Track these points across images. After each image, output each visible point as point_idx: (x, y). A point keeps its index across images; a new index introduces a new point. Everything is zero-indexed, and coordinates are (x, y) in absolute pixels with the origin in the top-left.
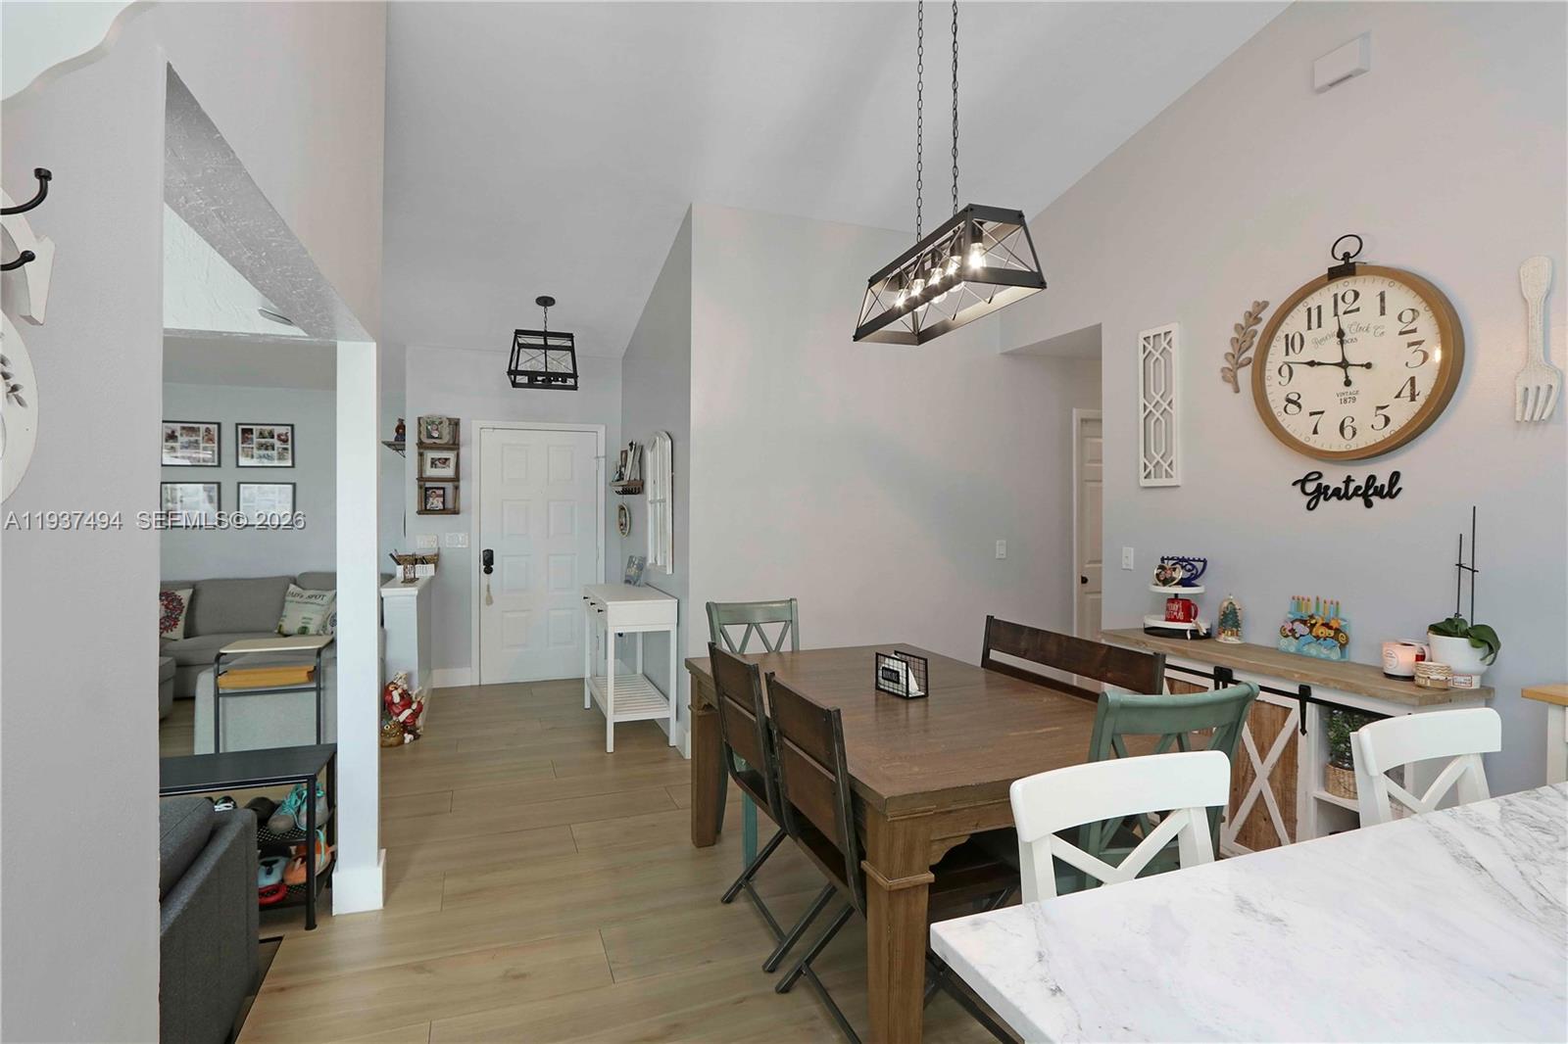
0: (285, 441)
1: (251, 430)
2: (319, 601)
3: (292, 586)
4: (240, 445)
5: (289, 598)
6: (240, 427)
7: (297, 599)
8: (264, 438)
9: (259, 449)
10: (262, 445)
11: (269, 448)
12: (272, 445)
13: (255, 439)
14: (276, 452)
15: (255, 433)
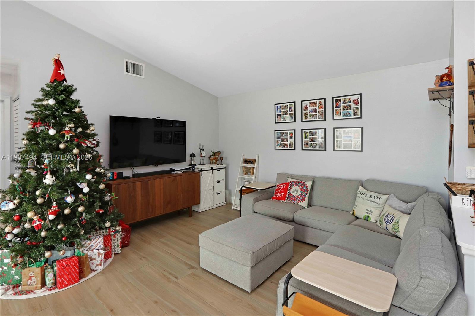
0: (357, 103)
1: (340, 100)
2: (377, 201)
3: (360, 188)
4: (335, 109)
5: (359, 195)
6: (335, 99)
7: (363, 196)
8: (346, 103)
9: (344, 110)
10: (345, 107)
11: (349, 108)
12: (350, 106)
13: (342, 104)
14: (352, 110)
15: (342, 101)
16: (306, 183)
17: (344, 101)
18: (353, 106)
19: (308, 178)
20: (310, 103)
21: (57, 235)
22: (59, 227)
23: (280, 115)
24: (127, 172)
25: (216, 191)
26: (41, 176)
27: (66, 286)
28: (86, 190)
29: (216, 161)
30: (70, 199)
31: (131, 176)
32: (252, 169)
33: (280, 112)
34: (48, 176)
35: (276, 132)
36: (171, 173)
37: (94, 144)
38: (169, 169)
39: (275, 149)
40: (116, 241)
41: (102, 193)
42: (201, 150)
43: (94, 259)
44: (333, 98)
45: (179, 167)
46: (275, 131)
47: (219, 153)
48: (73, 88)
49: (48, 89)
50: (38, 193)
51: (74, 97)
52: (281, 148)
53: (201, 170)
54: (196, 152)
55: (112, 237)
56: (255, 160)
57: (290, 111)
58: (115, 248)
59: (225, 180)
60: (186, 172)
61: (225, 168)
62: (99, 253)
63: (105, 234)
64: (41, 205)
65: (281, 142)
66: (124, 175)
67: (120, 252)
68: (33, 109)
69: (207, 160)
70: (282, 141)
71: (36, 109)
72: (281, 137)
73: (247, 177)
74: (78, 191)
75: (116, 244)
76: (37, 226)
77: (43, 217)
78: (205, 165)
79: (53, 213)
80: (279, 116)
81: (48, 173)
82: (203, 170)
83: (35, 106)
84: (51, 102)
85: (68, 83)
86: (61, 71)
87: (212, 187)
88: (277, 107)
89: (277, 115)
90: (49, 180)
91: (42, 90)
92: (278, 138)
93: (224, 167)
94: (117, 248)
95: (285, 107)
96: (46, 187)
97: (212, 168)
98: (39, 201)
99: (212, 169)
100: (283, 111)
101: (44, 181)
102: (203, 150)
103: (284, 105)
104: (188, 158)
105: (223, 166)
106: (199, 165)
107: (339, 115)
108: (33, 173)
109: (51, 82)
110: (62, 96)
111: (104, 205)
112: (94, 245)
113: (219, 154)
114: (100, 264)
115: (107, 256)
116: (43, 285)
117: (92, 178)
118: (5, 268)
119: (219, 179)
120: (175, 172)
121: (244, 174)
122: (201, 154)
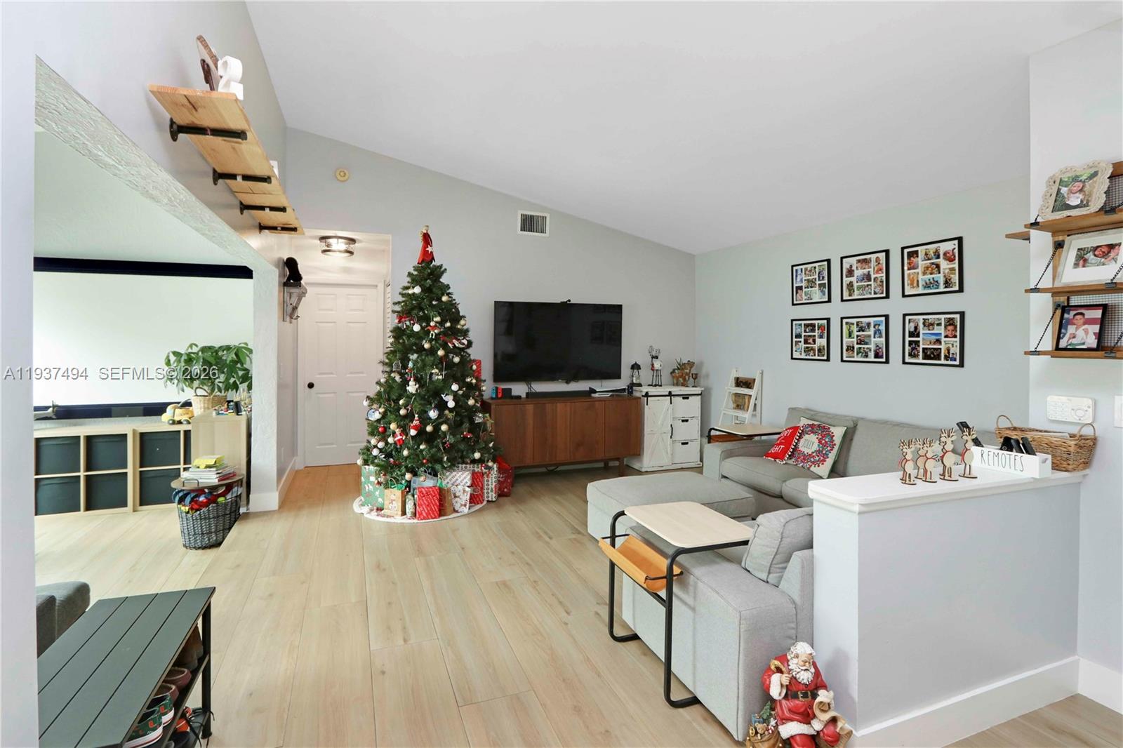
0: (951, 260)
1: (916, 252)
8: (929, 259)
9: (924, 273)
10: (927, 268)
11: (935, 271)
12: (938, 266)
13: (921, 262)
14: (942, 275)
15: (921, 255)
16: (832, 429)
17: (926, 254)
18: (944, 265)
19: (838, 419)
20: (859, 261)
21: (418, 455)
22: (422, 447)
23: (800, 288)
24: (519, 389)
25: (679, 436)
26: (405, 383)
27: (424, 519)
28: (451, 404)
29: (684, 379)
30: (433, 414)
31: (524, 396)
32: (747, 398)
33: (801, 281)
34: (412, 383)
35: (794, 322)
36: (590, 396)
37: (463, 344)
38: (588, 389)
39: (792, 358)
40: (490, 483)
41: (472, 411)
42: (653, 357)
43: (458, 497)
44: (903, 249)
45: (603, 387)
46: (792, 321)
47: (691, 364)
48: (442, 269)
49: (415, 273)
50: (401, 402)
51: (444, 279)
52: (803, 356)
53: (647, 395)
54: (644, 360)
55: (485, 476)
56: (754, 380)
57: (819, 280)
58: (488, 493)
59: (700, 418)
60: (617, 395)
61: (700, 394)
62: (464, 491)
63: (476, 470)
64: (405, 417)
65: (802, 345)
66: (514, 393)
67: (494, 499)
68: (401, 299)
69: (666, 376)
70: (806, 342)
71: (404, 299)
72: (803, 334)
73: (740, 414)
74: (442, 406)
75: (490, 487)
76: (399, 440)
77: (405, 431)
78: (661, 386)
79: (415, 428)
80: (799, 291)
81: (412, 379)
82: (650, 394)
83: (403, 295)
84: (417, 290)
85: (436, 263)
86: (429, 249)
87: (670, 428)
88: (797, 270)
89: (797, 287)
90: (412, 388)
91: (410, 275)
92: (798, 336)
93: (700, 392)
94: (490, 493)
95: (811, 271)
96: (410, 396)
97: (670, 392)
98: (403, 412)
99: (670, 394)
100: (808, 280)
101: (408, 388)
102: (657, 357)
103: (809, 266)
104: (625, 370)
105: (698, 390)
106: (649, 385)
107: (915, 285)
108: (398, 378)
109: (418, 263)
110: (428, 281)
111: (475, 428)
112: (460, 480)
113: (691, 368)
114: (465, 505)
115: (474, 499)
116: (404, 513)
117: (460, 389)
118: (371, 487)
119: (686, 416)
120: (596, 395)
121: (734, 408)
122: (653, 365)
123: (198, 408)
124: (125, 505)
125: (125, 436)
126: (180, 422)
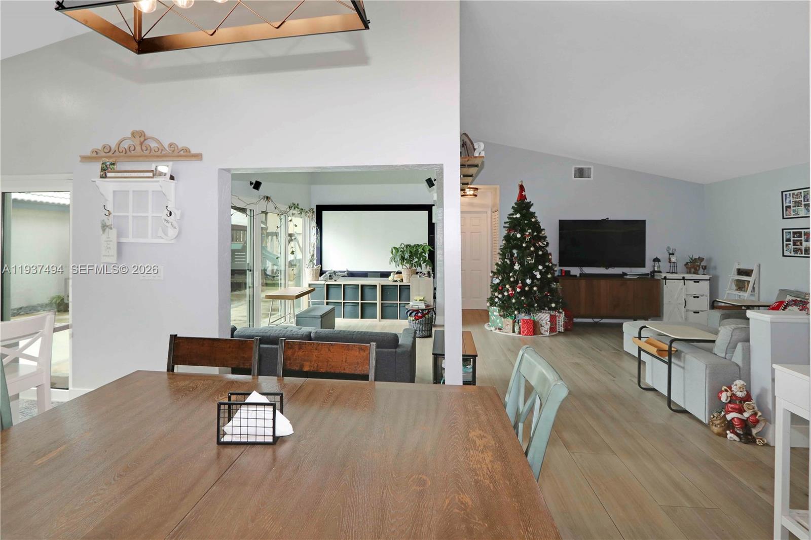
21: (521, 303)
22: (522, 298)
23: (789, 207)
24: (575, 271)
25: (692, 307)
26: (513, 264)
27: (525, 335)
28: (539, 276)
29: (696, 269)
30: (528, 281)
31: (578, 275)
32: (746, 282)
33: (790, 202)
34: (517, 264)
35: (785, 231)
36: (623, 278)
38: (621, 273)
39: (783, 256)
40: (560, 322)
41: (550, 281)
42: (670, 254)
43: (543, 326)
45: (633, 272)
46: (783, 230)
47: (701, 259)
49: (516, 206)
50: (511, 274)
52: (792, 254)
53: (665, 278)
54: (663, 256)
55: (557, 317)
56: (753, 270)
57: (805, 201)
58: (559, 327)
59: (709, 296)
60: (642, 278)
61: (709, 280)
62: (547, 323)
63: (552, 314)
64: (513, 282)
65: (791, 246)
66: (572, 273)
67: (563, 331)
68: (508, 220)
69: (681, 266)
71: (510, 220)
72: (792, 239)
73: (741, 293)
74: (533, 277)
75: (560, 324)
76: (510, 294)
77: (514, 289)
78: (677, 273)
79: (519, 287)
80: (788, 209)
81: (517, 262)
82: (667, 278)
83: (509, 218)
84: (518, 216)
85: (527, 201)
86: (524, 193)
87: (684, 301)
88: (786, 195)
89: (786, 206)
90: (517, 267)
91: (513, 207)
92: (788, 240)
93: (708, 279)
94: (561, 327)
95: (797, 195)
96: (516, 271)
97: (683, 277)
98: (512, 279)
99: (684, 279)
100: (795, 202)
101: (514, 267)
102: (673, 254)
103: (796, 192)
104: (649, 262)
105: (707, 277)
106: (667, 273)
108: (508, 262)
109: (517, 201)
110: (524, 210)
111: (552, 291)
112: (543, 318)
113: (702, 261)
114: (547, 331)
115: (552, 329)
116: (514, 331)
117: (543, 269)
118: (494, 318)
119: (697, 294)
120: (628, 277)
121: (736, 290)
122: (670, 259)
123: (404, 275)
124: (376, 318)
125: (376, 286)
126: (396, 281)
